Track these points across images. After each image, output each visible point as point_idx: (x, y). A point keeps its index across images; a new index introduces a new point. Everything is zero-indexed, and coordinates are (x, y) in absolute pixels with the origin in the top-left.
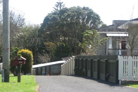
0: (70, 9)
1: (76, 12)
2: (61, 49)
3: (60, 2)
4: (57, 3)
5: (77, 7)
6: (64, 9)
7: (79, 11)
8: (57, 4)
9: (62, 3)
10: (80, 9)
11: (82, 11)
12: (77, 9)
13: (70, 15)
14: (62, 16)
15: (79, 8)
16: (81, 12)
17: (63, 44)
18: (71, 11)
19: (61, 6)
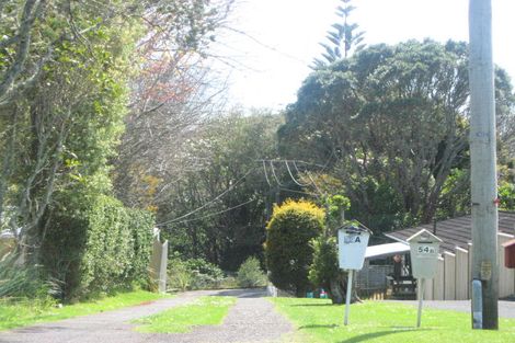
0: (398, 51)
1: (422, 61)
2: (366, 200)
3: (346, 25)
4: (337, 26)
5: (422, 42)
6: (375, 51)
7: (431, 57)
8: (337, 31)
9: (355, 26)
10: (437, 48)
11: (444, 57)
12: (423, 50)
13: (401, 71)
14: (371, 78)
15: (430, 46)
16: (441, 58)
17: (370, 181)
18: (401, 55)
19: (349, 37)
